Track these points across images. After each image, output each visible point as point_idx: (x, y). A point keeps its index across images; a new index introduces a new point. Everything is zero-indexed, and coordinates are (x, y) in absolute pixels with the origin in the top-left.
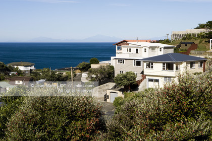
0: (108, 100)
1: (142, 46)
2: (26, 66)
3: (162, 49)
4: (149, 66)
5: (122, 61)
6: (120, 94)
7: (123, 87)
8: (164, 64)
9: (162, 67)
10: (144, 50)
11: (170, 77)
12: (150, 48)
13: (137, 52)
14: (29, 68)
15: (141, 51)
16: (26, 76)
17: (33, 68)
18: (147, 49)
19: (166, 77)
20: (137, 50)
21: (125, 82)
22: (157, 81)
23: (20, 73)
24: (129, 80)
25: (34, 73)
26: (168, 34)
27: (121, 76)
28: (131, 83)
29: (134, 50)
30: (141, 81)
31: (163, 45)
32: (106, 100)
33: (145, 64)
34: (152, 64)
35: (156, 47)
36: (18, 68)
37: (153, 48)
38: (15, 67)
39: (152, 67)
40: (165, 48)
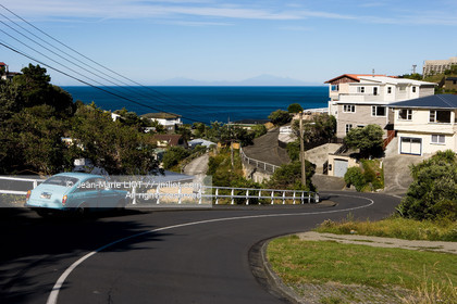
0: (330, 173)
1: (383, 82)
2: (169, 119)
3: (417, 89)
4: (403, 115)
5: (350, 107)
6: (352, 163)
7: (358, 151)
8: (432, 112)
9: (429, 118)
10: (387, 90)
11: (442, 135)
12: (397, 86)
13: (375, 93)
14: (174, 122)
15: (382, 91)
16: (170, 134)
17: (178, 122)
18: (393, 88)
19: (434, 135)
20: (375, 89)
21: (366, 142)
22: (418, 141)
23: (160, 129)
24: (372, 139)
25: (181, 129)
26: (415, 66)
27: (359, 132)
28: (375, 144)
29: (369, 90)
30: (389, 140)
31: (418, 83)
32: (325, 172)
33: (397, 112)
34: (410, 112)
35: (406, 85)
36: (157, 122)
37: (402, 87)
38: (153, 120)
39: (410, 117)
40: (422, 87)
